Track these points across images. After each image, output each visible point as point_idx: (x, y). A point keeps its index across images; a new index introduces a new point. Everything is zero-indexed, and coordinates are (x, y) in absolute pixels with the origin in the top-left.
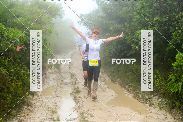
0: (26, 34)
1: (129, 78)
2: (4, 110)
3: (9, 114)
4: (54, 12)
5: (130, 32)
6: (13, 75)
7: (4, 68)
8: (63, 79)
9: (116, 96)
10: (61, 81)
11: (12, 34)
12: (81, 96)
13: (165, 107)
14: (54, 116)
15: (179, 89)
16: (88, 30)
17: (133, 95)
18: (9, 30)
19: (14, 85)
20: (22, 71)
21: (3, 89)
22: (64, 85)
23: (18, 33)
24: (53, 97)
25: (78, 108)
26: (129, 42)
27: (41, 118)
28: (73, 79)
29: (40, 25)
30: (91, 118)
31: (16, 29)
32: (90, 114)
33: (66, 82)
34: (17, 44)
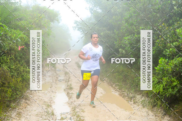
0: (27, 36)
1: (116, 78)
2: (4, 103)
3: (8, 106)
4: (53, 17)
5: (118, 38)
6: (14, 71)
7: (6, 65)
8: (58, 77)
9: (104, 94)
10: (56, 78)
11: (15, 35)
12: (74, 92)
13: (147, 105)
14: (49, 109)
15: (160, 90)
16: (81, 34)
17: (119, 93)
18: (12, 31)
19: (14, 81)
20: (22, 68)
21: (4, 84)
22: (58, 82)
23: (20, 34)
24: (48, 92)
25: (70, 103)
26: (117, 46)
27: (37, 111)
28: (67, 76)
29: (39, 28)
30: (82, 113)
31: (18, 31)
32: (82, 109)
33: (60, 79)
34: (18, 44)
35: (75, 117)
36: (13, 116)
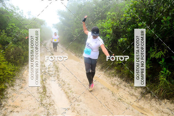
3: (23, 64)
14: (43, 64)
21: (20, 54)
35: (55, 66)
36: (26, 68)
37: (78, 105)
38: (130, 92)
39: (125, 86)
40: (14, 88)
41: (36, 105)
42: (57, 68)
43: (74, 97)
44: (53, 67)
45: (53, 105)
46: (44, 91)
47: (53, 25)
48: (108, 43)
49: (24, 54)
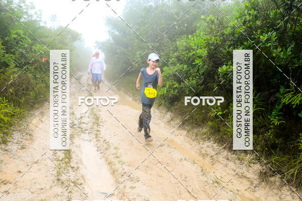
15: (164, 92)
21: (29, 88)
30: (99, 112)
35: (93, 115)
36: (36, 114)
37: (131, 188)
38: (237, 170)
39: (228, 159)
40: (8, 148)
41: (48, 181)
42: (97, 118)
43: (125, 173)
44: (88, 116)
45: (81, 184)
46: (66, 158)
47: (96, 43)
48: (197, 77)
49: (36, 89)
